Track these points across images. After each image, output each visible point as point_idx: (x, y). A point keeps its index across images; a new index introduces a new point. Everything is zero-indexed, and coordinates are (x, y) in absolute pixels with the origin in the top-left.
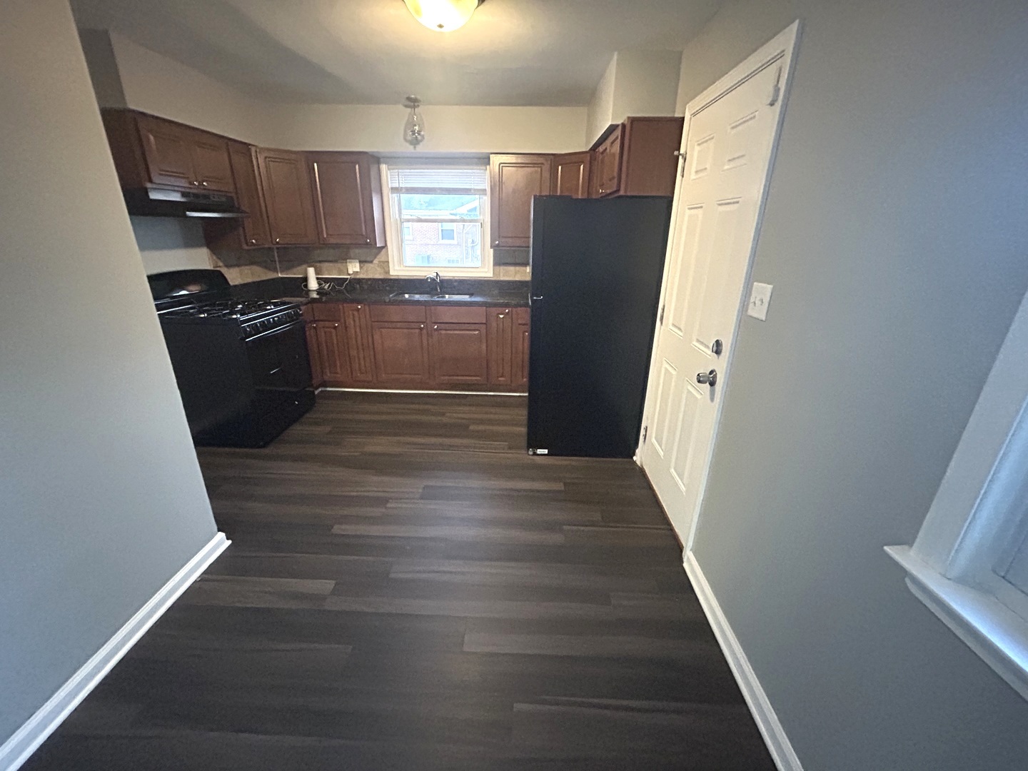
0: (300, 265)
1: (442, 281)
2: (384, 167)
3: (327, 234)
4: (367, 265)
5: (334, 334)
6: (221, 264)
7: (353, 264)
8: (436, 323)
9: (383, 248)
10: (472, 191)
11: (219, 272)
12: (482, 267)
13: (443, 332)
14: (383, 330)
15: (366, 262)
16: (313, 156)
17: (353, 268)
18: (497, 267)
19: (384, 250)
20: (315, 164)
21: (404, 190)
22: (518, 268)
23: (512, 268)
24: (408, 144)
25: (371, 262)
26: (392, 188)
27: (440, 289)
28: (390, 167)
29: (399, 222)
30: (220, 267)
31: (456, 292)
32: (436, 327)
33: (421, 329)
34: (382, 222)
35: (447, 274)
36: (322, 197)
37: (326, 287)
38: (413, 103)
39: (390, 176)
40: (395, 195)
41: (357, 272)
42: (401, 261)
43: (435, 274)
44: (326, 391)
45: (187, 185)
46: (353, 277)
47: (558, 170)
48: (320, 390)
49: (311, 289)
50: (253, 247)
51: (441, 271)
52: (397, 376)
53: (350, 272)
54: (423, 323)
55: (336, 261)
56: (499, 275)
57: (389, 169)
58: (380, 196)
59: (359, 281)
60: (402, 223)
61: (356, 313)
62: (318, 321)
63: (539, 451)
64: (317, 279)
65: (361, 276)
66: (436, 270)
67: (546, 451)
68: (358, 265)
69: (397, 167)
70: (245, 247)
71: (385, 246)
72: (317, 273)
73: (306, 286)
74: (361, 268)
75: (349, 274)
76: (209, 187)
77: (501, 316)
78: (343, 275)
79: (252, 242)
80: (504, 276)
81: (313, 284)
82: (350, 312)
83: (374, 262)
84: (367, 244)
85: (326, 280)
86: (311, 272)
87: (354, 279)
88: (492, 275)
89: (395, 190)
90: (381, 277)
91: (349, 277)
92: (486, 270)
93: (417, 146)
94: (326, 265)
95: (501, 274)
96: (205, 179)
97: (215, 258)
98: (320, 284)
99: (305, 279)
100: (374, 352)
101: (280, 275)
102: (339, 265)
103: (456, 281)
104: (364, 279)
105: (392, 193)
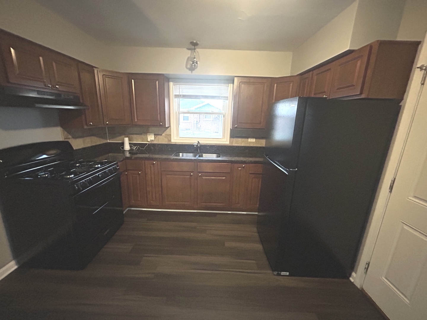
0: (120, 136)
1: (201, 146)
2: (171, 84)
3: (137, 120)
4: (159, 136)
5: (138, 178)
6: (70, 137)
7: (151, 136)
8: (200, 172)
9: (168, 127)
10: (220, 97)
11: (68, 142)
12: (222, 139)
13: (204, 178)
14: (168, 176)
15: (158, 135)
16: (131, 76)
17: (151, 138)
18: (232, 139)
19: (169, 128)
20: (133, 80)
21: (182, 96)
22: (243, 139)
23: (240, 139)
24: (188, 70)
25: (161, 135)
26: (175, 95)
27: (200, 150)
28: (174, 84)
29: (178, 113)
30: (69, 138)
31: (209, 152)
32: (200, 174)
33: (191, 175)
34: (169, 114)
35: (203, 142)
36: (135, 98)
37: (134, 149)
38: (194, 45)
39: (174, 89)
40: (176, 99)
41: (153, 140)
42: (178, 134)
43: (197, 142)
44: (131, 210)
45: (43, 86)
46: (150, 143)
47: (274, 86)
48: (127, 209)
49: (126, 150)
50: (91, 127)
51: (200, 140)
52: (175, 203)
53: (149, 140)
54: (192, 172)
55: (141, 134)
56: (233, 143)
57: (174, 85)
58: (168, 99)
59: (154, 145)
60: (179, 114)
61: (152, 166)
62: (129, 170)
63: (283, 273)
64: (130, 143)
65: (155, 142)
66: (198, 140)
67: (288, 274)
68: (153, 136)
69: (179, 84)
70: (85, 127)
71: (170, 126)
72: (129, 140)
73: (123, 148)
74: (155, 138)
75: (148, 141)
76: (60, 89)
77: (240, 169)
78: (145, 142)
79: (90, 124)
80: (235, 143)
81: (127, 147)
82: (149, 165)
83: (163, 135)
84: (160, 125)
85: (135, 144)
86: (126, 140)
87: (151, 144)
88: (228, 143)
89: (177, 96)
90: (167, 143)
91: (148, 143)
92: (225, 140)
93: (193, 72)
94: (135, 136)
95: (234, 142)
96: (58, 83)
97: (66, 133)
98: (131, 147)
99: (123, 144)
100: (162, 189)
101: (108, 141)
102: (143, 136)
103: (209, 146)
104: (156, 144)
105: (175, 98)
